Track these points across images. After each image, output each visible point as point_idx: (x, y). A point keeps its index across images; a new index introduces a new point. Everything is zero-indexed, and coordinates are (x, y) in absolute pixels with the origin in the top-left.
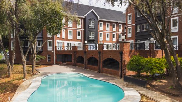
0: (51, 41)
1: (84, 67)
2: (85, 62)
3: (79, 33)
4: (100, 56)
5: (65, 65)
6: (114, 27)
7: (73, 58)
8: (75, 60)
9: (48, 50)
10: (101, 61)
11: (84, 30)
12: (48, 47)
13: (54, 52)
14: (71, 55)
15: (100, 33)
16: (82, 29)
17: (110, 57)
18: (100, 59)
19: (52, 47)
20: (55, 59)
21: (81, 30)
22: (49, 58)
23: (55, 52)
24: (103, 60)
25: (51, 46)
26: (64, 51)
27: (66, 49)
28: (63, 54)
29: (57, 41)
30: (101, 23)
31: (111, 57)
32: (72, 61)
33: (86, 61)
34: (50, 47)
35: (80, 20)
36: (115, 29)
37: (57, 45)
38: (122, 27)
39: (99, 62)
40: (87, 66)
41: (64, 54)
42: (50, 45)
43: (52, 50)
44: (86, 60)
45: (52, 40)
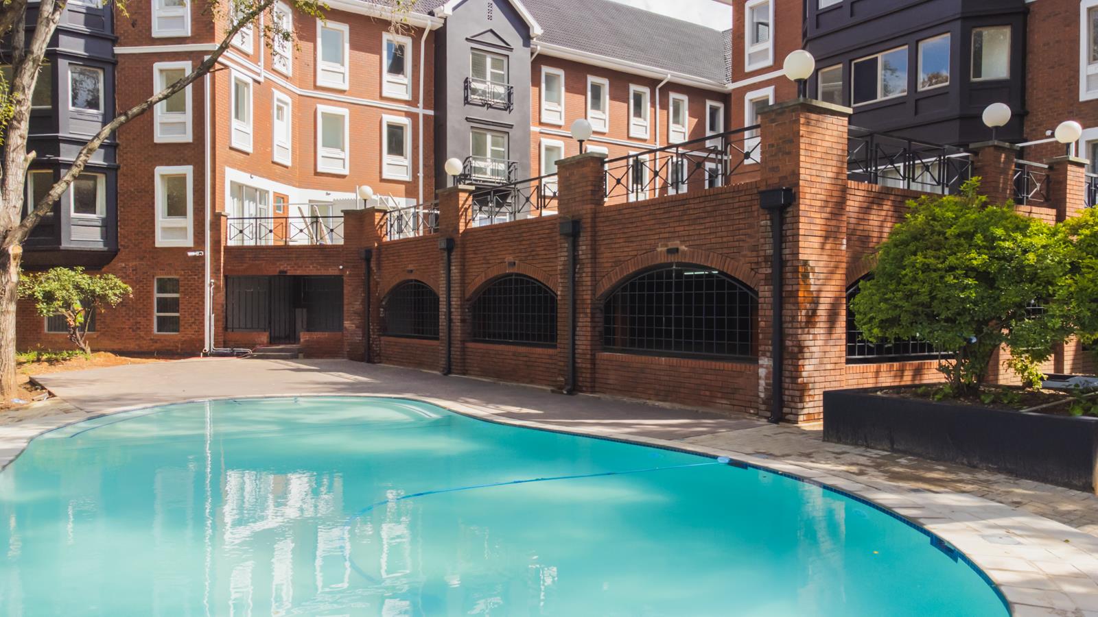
0: (182, 179)
1: (443, 362)
2: (450, 321)
3: (395, 133)
4: (575, 260)
5: (294, 356)
6: (638, 113)
7: (353, 303)
8: (366, 316)
9: (161, 241)
10: (587, 296)
11: (431, 113)
12: (162, 219)
13: (203, 258)
14: (338, 281)
15: (546, 142)
16: (420, 111)
17: (662, 260)
18: (575, 284)
19: (188, 222)
20: (214, 310)
21: (413, 117)
22: (164, 305)
23: (215, 259)
24: (605, 286)
25: (183, 213)
26: (286, 252)
27: (300, 237)
28: (273, 270)
29: (232, 175)
30: (550, 78)
31: (675, 251)
32: (347, 324)
33: (456, 317)
34: (177, 222)
35: (407, 42)
36: (646, 121)
37: (230, 206)
38: (691, 115)
39: (564, 312)
40: (463, 350)
41: (283, 274)
42: (175, 208)
43: (189, 242)
44: (455, 302)
45: (188, 170)
